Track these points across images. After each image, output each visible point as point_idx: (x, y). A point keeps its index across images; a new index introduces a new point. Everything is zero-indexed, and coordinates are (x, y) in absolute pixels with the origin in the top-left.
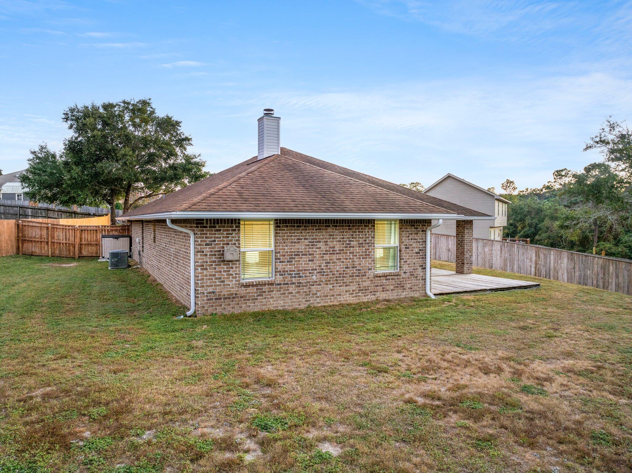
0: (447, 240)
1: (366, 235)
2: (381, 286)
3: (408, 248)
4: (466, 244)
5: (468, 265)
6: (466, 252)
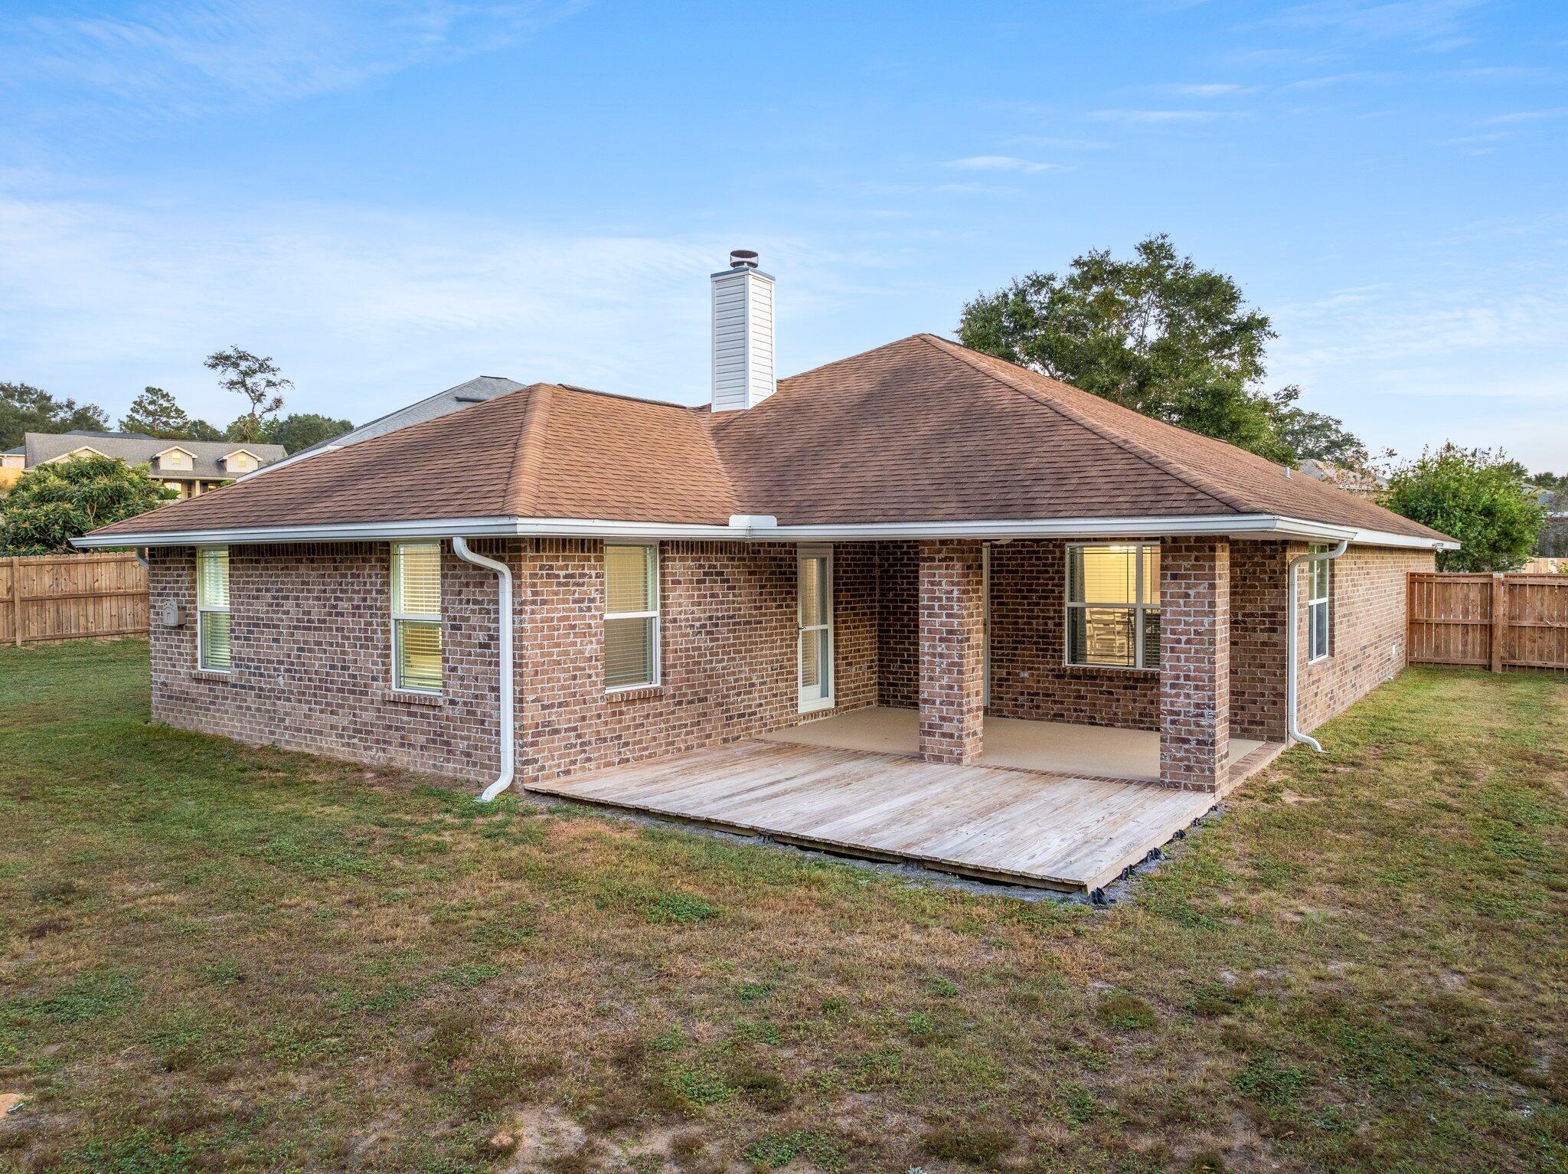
1: (365, 583)
2: (397, 729)
3: (459, 628)
4: (1173, 650)
5: (1187, 751)
6: (1173, 686)
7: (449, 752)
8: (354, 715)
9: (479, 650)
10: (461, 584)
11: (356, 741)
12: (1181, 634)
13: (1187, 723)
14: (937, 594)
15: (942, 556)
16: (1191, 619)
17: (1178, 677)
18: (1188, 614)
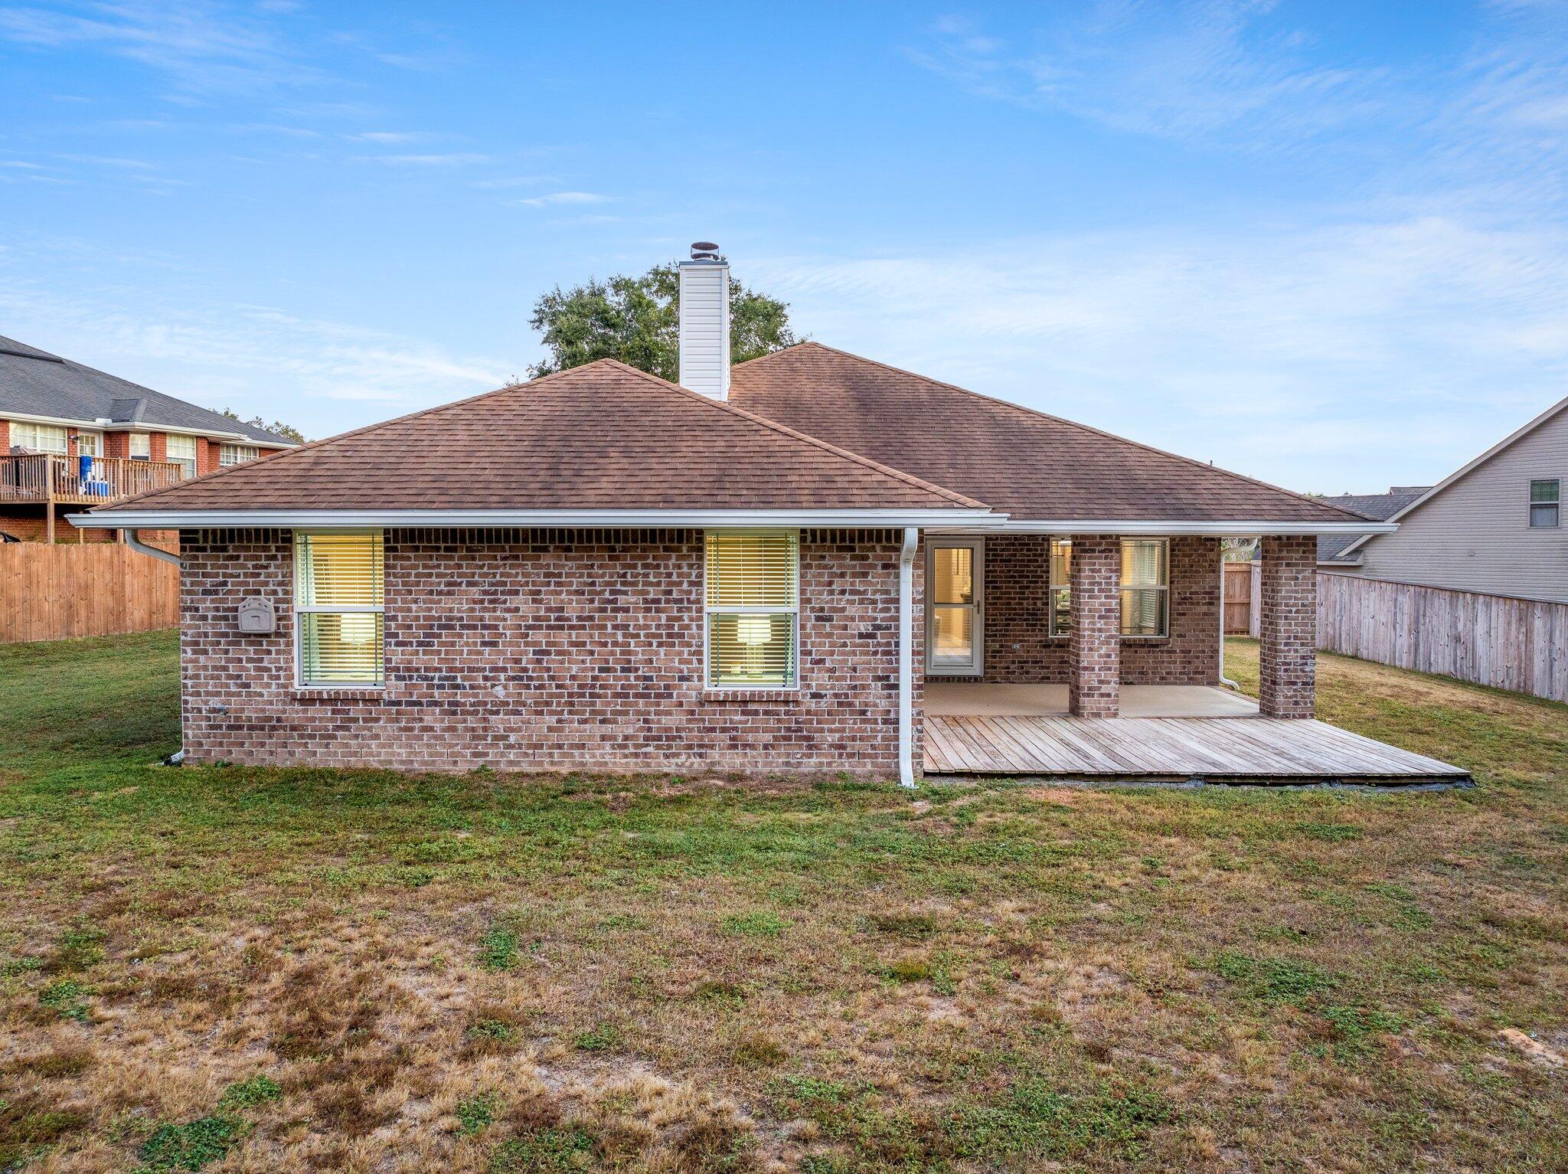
0: (1453, 606)
2: (724, 730)
4: (1286, 618)
5: (1295, 690)
6: (1286, 644)
7: (810, 747)
8: (646, 721)
9: (857, 641)
10: (831, 575)
11: (650, 749)
12: (1293, 606)
13: (1295, 670)
14: (1097, 580)
15: (1102, 548)
16: (1300, 595)
17: (1289, 637)
18: (1297, 592)
